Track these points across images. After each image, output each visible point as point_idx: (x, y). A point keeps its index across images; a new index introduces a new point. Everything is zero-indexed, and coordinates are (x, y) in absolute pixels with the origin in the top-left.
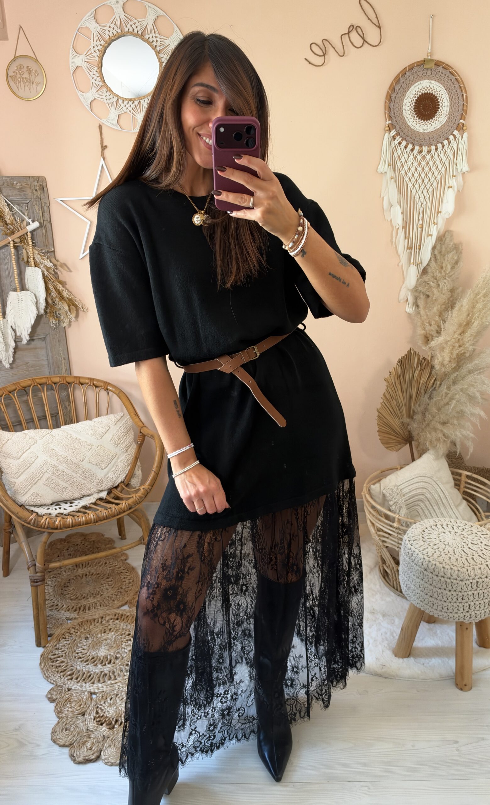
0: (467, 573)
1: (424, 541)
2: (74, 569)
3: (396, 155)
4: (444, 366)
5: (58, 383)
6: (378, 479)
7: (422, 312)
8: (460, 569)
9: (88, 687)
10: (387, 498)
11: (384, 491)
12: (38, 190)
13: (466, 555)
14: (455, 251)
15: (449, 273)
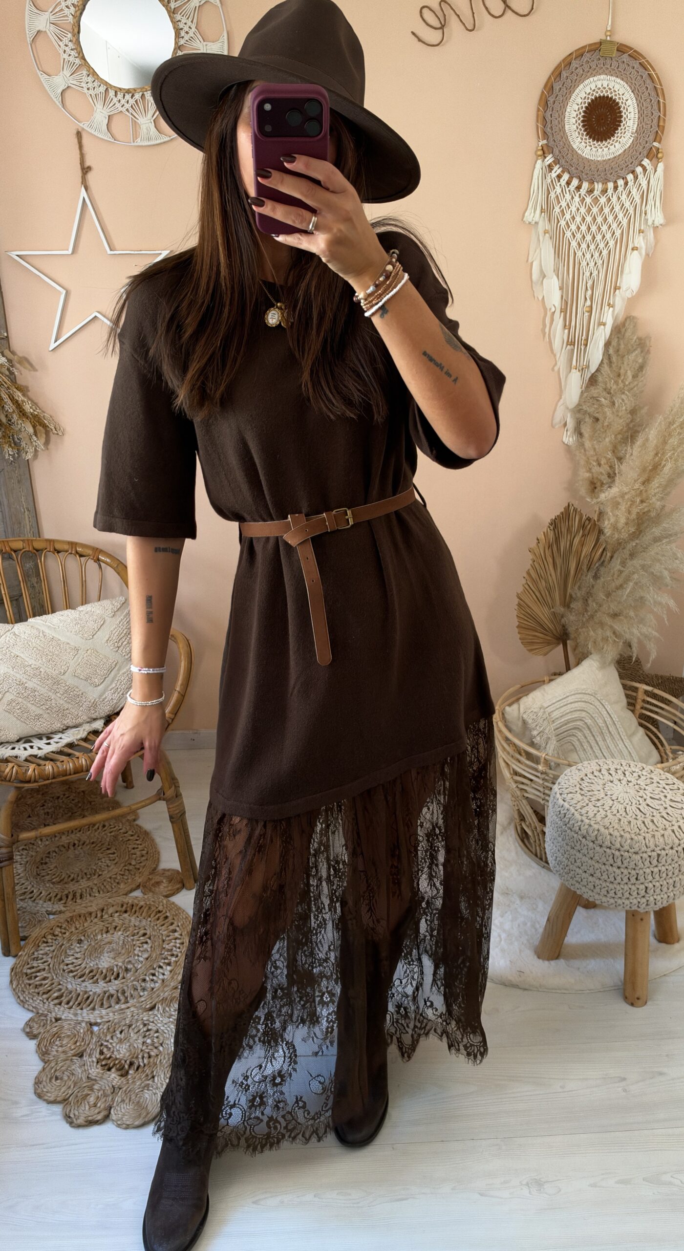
0: (644, 842)
1: (582, 795)
3: (552, 195)
4: (617, 529)
5: (20, 550)
6: (516, 697)
7: (588, 444)
8: (633, 836)
9: (86, 1015)
10: (528, 726)
11: (525, 716)
13: (643, 816)
14: (639, 350)
15: (629, 383)
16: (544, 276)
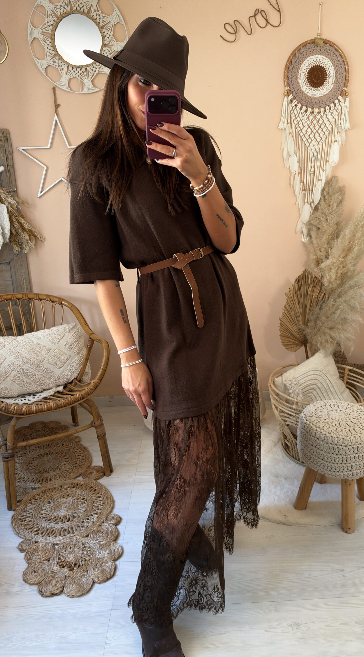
0: (350, 440)
1: (316, 417)
2: (37, 450)
3: (293, 115)
4: (331, 283)
5: (21, 299)
6: (280, 374)
7: (314, 241)
8: (344, 437)
9: (52, 540)
10: (287, 387)
11: (285, 383)
12: (3, 141)
13: (349, 427)
14: (340, 192)
15: (335, 210)
16: (290, 156)
